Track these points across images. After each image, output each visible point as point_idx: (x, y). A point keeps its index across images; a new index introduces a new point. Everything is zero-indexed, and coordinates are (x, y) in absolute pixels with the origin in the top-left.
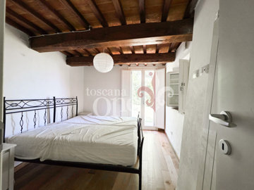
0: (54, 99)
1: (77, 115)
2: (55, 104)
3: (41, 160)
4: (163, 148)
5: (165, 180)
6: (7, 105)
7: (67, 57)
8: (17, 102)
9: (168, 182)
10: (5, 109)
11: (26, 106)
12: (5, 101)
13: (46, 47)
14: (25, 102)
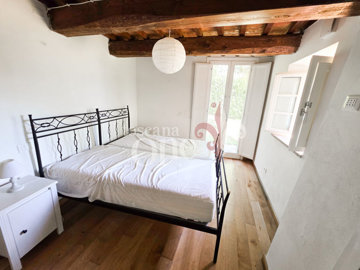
0: (98, 112)
1: (130, 132)
2: (99, 120)
3: (90, 200)
4: (248, 189)
5: (249, 239)
6: (36, 127)
7: (110, 41)
8: (49, 121)
9: (253, 242)
10: (34, 132)
11: (61, 125)
12: (32, 121)
13: (76, 29)
14: (60, 119)
